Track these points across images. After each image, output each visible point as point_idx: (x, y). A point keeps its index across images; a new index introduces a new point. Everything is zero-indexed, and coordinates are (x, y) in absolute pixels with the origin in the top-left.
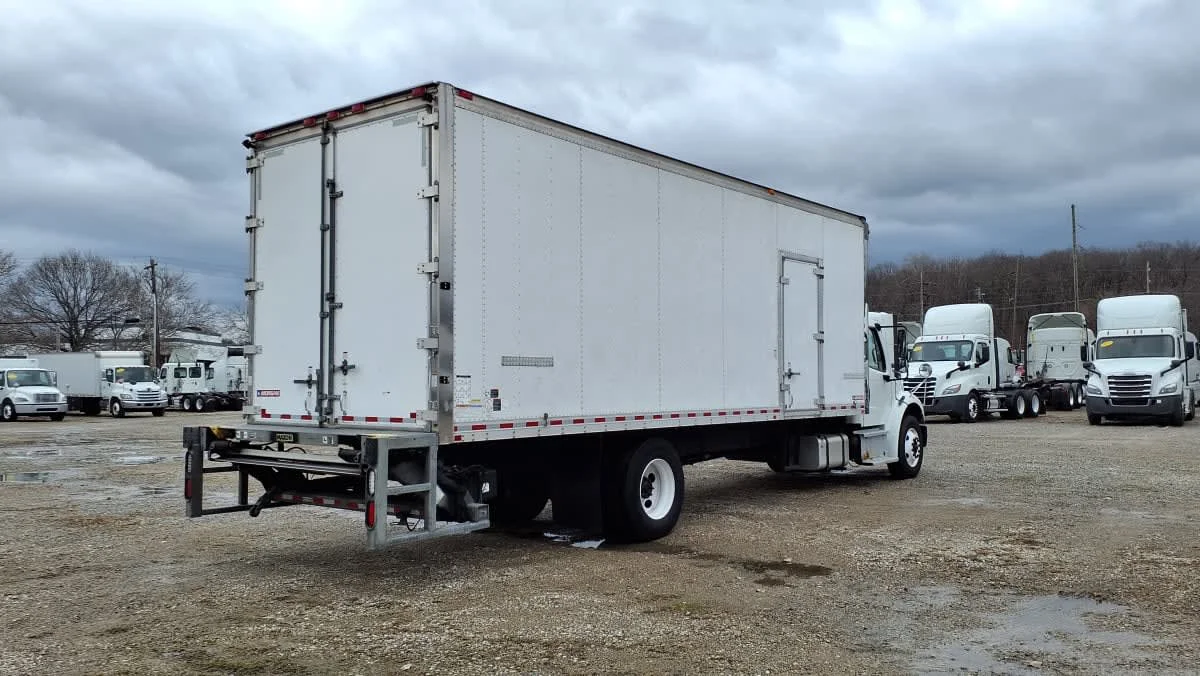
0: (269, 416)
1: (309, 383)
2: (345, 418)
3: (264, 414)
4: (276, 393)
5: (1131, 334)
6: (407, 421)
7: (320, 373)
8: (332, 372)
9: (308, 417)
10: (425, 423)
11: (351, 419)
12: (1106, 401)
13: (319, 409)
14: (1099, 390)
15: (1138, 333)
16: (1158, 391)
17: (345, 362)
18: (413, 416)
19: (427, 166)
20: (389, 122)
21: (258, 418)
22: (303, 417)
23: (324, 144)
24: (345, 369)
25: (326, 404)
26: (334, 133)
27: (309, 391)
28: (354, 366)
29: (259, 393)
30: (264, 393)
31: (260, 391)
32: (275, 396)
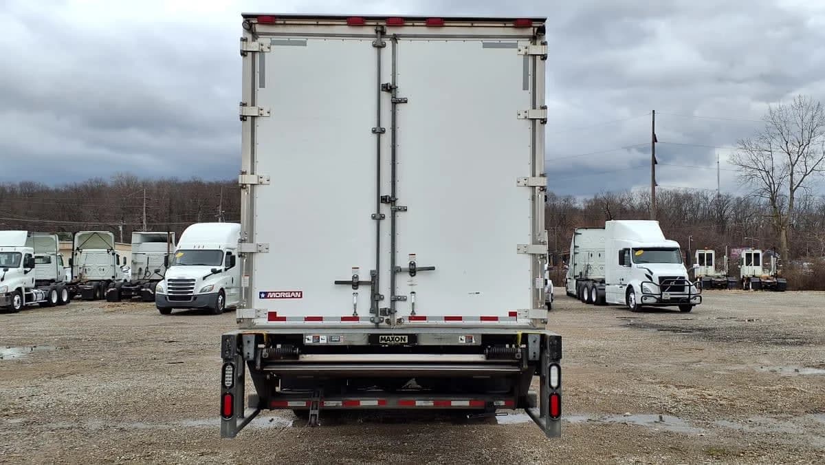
0: (282, 319)
1: (355, 284)
2: (415, 318)
3: (272, 316)
4: (296, 295)
6: (504, 320)
7: (375, 276)
8: (395, 271)
9: (355, 318)
10: (530, 322)
11: (424, 318)
12: (165, 297)
13: (374, 310)
14: (163, 290)
17: (412, 264)
18: (513, 314)
19: (530, 90)
20: (478, 43)
21: (263, 322)
22: (344, 319)
23: (379, 47)
24: (413, 271)
25: (385, 304)
26: (395, 38)
27: (356, 291)
28: (433, 269)
29: (263, 295)
30: (275, 295)
31: (266, 294)
32: (293, 297)
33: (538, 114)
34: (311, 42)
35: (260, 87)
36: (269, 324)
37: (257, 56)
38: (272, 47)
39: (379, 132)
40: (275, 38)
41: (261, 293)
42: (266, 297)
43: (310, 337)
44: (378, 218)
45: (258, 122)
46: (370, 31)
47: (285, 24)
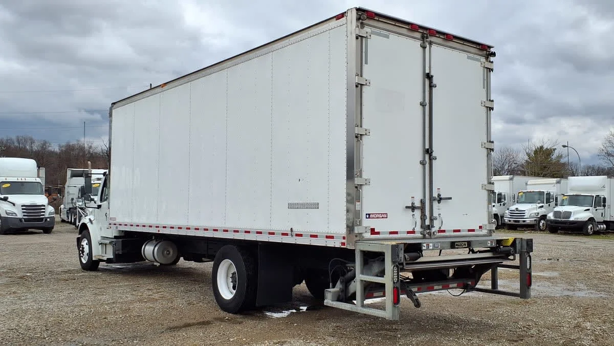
0: (378, 233)
1: (413, 208)
2: (440, 231)
3: (373, 231)
4: (384, 216)
5: (20, 180)
6: (477, 230)
7: (423, 202)
8: (432, 199)
9: (413, 232)
10: (487, 231)
11: (444, 231)
12: (20, 220)
13: (423, 226)
14: (15, 214)
15: (23, 180)
16: (48, 214)
17: (440, 195)
18: (480, 227)
19: (486, 89)
21: (368, 235)
22: (409, 232)
23: (424, 48)
24: (440, 200)
25: (427, 222)
26: (431, 43)
27: (413, 213)
28: (450, 198)
29: (368, 216)
30: (373, 216)
31: (369, 215)
32: (383, 218)
33: (489, 104)
34: (392, 36)
35: (365, 64)
36: (371, 237)
37: (364, 39)
38: (372, 35)
39: (423, 105)
40: (374, 30)
41: (366, 214)
42: (369, 218)
43: (425, 245)
44: (423, 163)
45: (364, 88)
46: (418, 35)
47: (378, 21)
